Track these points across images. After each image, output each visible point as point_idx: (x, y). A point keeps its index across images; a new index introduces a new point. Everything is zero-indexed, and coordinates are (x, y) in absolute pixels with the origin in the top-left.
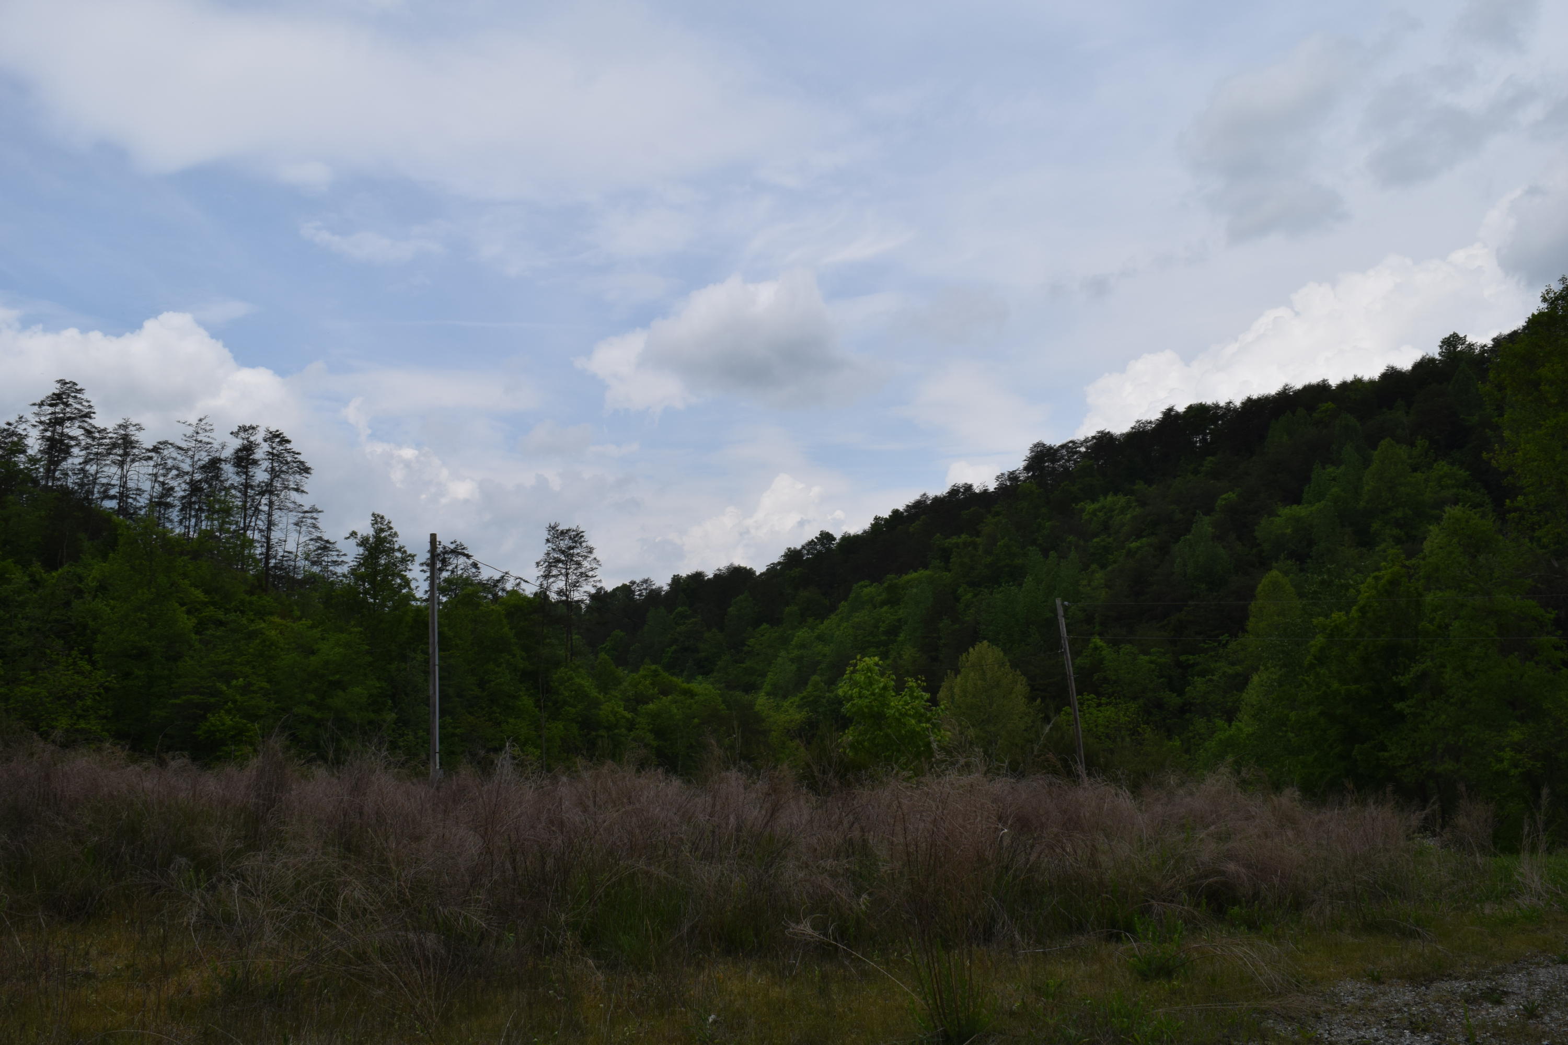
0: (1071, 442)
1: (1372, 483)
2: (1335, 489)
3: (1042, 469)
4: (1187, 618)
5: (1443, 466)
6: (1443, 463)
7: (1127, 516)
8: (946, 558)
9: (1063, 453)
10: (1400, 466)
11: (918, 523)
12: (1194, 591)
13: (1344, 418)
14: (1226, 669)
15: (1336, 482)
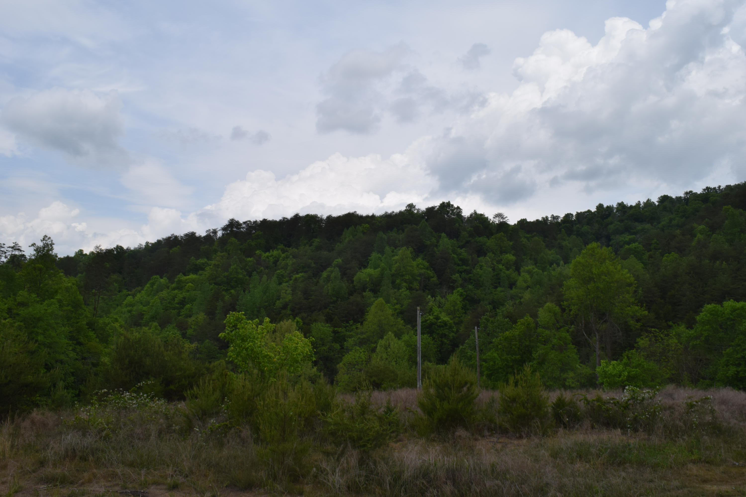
0: (248, 221)
1: (398, 264)
2: (383, 264)
3: (232, 231)
4: (331, 311)
5: (419, 260)
6: (419, 259)
7: (288, 262)
8: (196, 269)
9: (244, 226)
10: (409, 259)
11: (175, 249)
12: (332, 300)
13: (381, 234)
14: (359, 336)
15: (381, 261)
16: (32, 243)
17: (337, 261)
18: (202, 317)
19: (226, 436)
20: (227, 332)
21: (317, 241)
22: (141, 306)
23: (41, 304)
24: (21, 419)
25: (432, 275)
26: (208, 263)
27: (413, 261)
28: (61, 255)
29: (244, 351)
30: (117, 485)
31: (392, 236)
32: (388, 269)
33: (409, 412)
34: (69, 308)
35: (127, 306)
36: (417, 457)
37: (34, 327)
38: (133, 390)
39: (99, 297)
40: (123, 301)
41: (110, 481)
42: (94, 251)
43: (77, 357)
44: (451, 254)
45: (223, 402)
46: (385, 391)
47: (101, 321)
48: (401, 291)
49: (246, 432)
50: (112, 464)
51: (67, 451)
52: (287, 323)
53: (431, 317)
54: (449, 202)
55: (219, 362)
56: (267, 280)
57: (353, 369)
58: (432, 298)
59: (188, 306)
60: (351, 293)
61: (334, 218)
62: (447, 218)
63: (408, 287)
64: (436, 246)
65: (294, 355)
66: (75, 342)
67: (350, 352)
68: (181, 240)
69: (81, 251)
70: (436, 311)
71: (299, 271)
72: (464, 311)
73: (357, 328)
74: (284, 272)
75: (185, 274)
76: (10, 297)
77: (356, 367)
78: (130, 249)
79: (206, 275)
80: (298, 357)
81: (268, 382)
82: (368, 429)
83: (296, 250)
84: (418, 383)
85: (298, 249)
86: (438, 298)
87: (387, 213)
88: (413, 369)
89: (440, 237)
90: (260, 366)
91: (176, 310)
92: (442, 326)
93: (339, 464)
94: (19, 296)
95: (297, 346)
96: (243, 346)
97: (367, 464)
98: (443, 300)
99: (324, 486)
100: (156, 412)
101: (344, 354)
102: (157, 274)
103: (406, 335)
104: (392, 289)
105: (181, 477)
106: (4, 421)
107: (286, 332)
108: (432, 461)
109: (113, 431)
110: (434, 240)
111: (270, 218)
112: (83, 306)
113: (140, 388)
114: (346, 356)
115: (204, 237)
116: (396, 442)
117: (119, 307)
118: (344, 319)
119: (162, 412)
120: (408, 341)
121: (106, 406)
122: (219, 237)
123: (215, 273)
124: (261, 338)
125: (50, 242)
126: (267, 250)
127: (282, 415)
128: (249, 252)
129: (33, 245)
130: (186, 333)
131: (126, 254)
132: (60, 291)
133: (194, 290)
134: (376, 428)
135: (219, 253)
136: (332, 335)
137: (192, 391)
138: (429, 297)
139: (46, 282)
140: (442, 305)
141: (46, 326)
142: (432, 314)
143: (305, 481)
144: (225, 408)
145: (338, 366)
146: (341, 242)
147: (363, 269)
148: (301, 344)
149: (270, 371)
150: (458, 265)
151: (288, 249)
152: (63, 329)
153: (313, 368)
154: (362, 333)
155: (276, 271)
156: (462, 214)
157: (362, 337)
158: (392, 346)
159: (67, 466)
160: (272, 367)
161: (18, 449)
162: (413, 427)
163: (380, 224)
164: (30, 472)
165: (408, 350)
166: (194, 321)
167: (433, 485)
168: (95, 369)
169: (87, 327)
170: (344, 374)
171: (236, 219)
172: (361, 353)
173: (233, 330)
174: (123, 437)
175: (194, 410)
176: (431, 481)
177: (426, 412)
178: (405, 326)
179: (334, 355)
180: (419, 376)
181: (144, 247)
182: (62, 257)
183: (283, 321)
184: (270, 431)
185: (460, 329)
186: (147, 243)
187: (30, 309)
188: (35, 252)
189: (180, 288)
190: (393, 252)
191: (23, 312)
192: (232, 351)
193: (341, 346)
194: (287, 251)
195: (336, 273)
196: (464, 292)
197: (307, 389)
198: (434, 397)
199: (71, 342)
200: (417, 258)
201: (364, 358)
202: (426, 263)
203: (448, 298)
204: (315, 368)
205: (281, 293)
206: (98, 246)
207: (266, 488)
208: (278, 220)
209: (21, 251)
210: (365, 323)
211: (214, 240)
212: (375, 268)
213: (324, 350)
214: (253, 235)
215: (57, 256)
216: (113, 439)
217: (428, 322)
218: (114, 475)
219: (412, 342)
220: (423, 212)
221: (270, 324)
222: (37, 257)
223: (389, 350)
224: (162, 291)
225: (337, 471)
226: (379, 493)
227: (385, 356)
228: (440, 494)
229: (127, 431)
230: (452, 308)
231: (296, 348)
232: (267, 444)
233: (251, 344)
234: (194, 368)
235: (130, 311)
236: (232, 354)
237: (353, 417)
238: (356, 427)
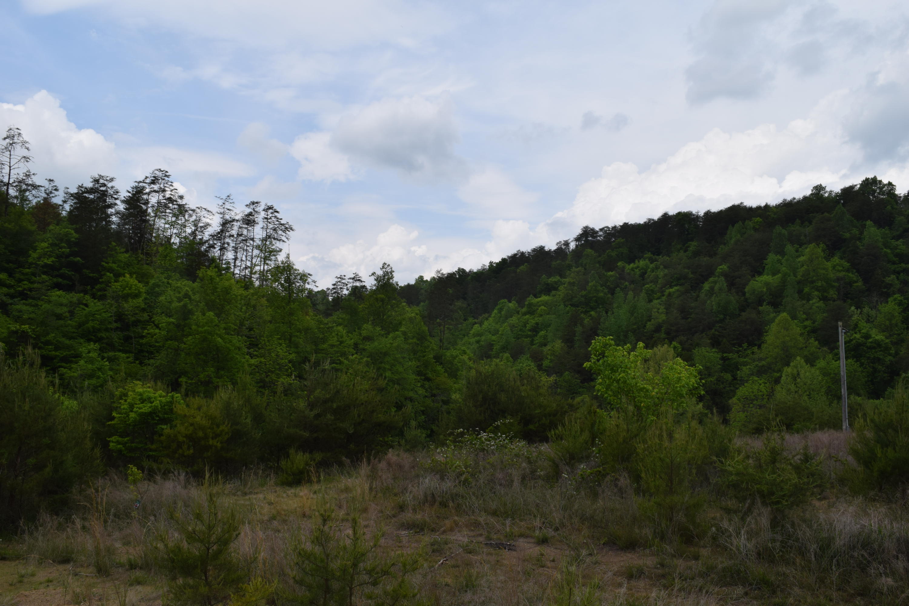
0: (606, 227)
1: (805, 267)
2: (784, 269)
3: (587, 241)
4: (717, 333)
5: (836, 260)
6: (836, 258)
7: (658, 273)
8: (549, 289)
9: (601, 233)
10: (820, 259)
11: (523, 268)
12: (718, 319)
13: (778, 229)
14: (757, 363)
15: (782, 264)
16: (372, 272)
17: (721, 269)
18: (558, 345)
19: (600, 485)
20: (593, 361)
21: (693, 245)
22: (490, 335)
23: (386, 337)
24: (377, 460)
25: (855, 279)
26: (561, 282)
27: (827, 261)
28: (402, 284)
29: (615, 384)
30: (481, 535)
31: (794, 231)
32: (792, 274)
33: (835, 461)
34: (415, 340)
35: (475, 335)
36: (853, 521)
37: (381, 363)
38: (490, 430)
39: (444, 327)
40: (470, 331)
41: (472, 530)
42: (435, 276)
43: (426, 394)
44: (882, 249)
45: (593, 444)
46: (798, 433)
47: (448, 354)
48: (811, 302)
49: (624, 481)
50: (473, 512)
51: (426, 496)
52: (662, 349)
53: (858, 336)
54: (875, 177)
55: (581, 397)
56: (634, 297)
57: (751, 405)
58: (857, 309)
59: (542, 333)
60: (742, 309)
61: (714, 213)
62: (873, 200)
63: (821, 297)
64: (860, 239)
65: (677, 387)
66: (423, 377)
67: (746, 384)
68: (528, 257)
69: (421, 278)
70: (865, 327)
71: (673, 284)
72: (906, 326)
73: (753, 353)
74: (654, 286)
75: (536, 296)
76: (355, 331)
77: (755, 402)
78: (473, 271)
79: (560, 295)
80: (682, 390)
81: (646, 420)
82: (782, 481)
83: (668, 258)
84: (844, 424)
85: (670, 257)
86: (866, 310)
87: (786, 200)
88: (835, 404)
89: (864, 226)
90: (635, 402)
91: (528, 339)
92: (874, 348)
93: (745, 523)
94: (363, 330)
95: (680, 377)
96: (614, 377)
97: (783, 526)
98: (873, 313)
99: (726, 550)
100: (517, 456)
101: (738, 386)
102: (504, 298)
103: (822, 360)
104: (798, 300)
105: (551, 530)
106: (361, 462)
107: (662, 360)
108: (875, 527)
109: (473, 475)
110: (855, 231)
111: (632, 221)
112: (428, 338)
113: (497, 427)
114: (741, 388)
115: (555, 251)
116: (820, 500)
117: (466, 338)
118: (735, 342)
119: (523, 454)
120: (825, 368)
121: (462, 447)
122: (573, 250)
123: (571, 292)
124: (635, 368)
125: (390, 270)
126: (631, 260)
127: (668, 460)
128: (609, 265)
129: (373, 274)
130: (542, 365)
131: (469, 278)
132: (404, 323)
133: (547, 314)
134: (794, 480)
135: (574, 269)
136: (721, 362)
137: (557, 432)
138: (853, 308)
139: (389, 313)
140: (872, 318)
141: (393, 361)
142: (860, 331)
143: (702, 543)
144: (597, 451)
145: (730, 401)
146: (725, 244)
147: (757, 277)
148: (684, 374)
149: (648, 408)
150: (894, 263)
151: (657, 257)
152: (410, 363)
153: (698, 404)
154: (760, 359)
155: (644, 285)
156: (896, 193)
157: (760, 364)
158: (802, 376)
159: (427, 512)
160: (650, 402)
161: (377, 492)
162: (842, 481)
163: (775, 216)
164: (390, 517)
165: (825, 381)
166: (549, 350)
167: (877, 559)
168: (445, 407)
169: (434, 361)
170: (739, 412)
171: (591, 226)
172: (760, 384)
173: (601, 358)
174: (484, 482)
175: (560, 454)
176: (874, 553)
177: (861, 462)
178: (819, 349)
179: (724, 388)
180: (845, 415)
181: (488, 267)
182: (403, 285)
183: (656, 347)
184: (654, 481)
185: (901, 351)
186: (491, 263)
187: (376, 343)
188: (375, 282)
189: (531, 312)
190: (797, 251)
191: (369, 346)
192: (600, 384)
193: (733, 376)
194: (656, 260)
195: (722, 283)
196: (904, 299)
197: (696, 429)
198: (872, 442)
199: (419, 378)
200: (832, 257)
201: (765, 392)
202: (846, 263)
203: (880, 308)
204: (701, 405)
205: (653, 312)
206: (439, 270)
207: (653, 548)
208: (642, 222)
209: (362, 281)
210: (764, 346)
211: (566, 254)
212: (774, 274)
213: (711, 381)
214: (613, 244)
215: (398, 285)
216: (473, 484)
217: (854, 341)
218: (477, 524)
219: (831, 370)
220: (837, 195)
221: (645, 350)
222: (378, 287)
223: (799, 380)
224: (511, 317)
225: (743, 532)
226: (801, 564)
227: (793, 387)
228: (888, 572)
229: (488, 475)
230: (887, 323)
231: (679, 379)
232: (651, 496)
233: (622, 375)
234: (555, 405)
235: (478, 342)
236: (600, 387)
237: (760, 466)
238: (766, 478)
